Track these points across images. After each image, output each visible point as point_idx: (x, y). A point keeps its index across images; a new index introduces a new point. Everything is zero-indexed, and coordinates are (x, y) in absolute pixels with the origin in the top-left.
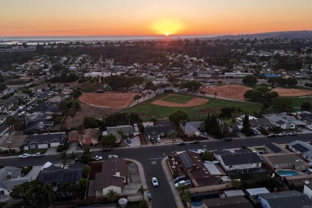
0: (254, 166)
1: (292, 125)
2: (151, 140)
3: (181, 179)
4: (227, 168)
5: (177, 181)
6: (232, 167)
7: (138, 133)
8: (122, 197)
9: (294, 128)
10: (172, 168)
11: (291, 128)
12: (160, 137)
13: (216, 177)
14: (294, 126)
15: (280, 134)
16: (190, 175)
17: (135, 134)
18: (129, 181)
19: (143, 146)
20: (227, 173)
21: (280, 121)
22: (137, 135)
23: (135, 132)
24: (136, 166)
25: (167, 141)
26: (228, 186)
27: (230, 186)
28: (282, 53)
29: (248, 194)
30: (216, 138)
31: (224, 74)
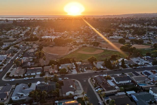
0: (128, 82)
1: (143, 63)
2: (81, 70)
3: (98, 88)
4: (117, 83)
5: (97, 89)
6: (119, 82)
7: (75, 67)
8: (75, 96)
9: (143, 64)
10: (94, 83)
11: (142, 64)
12: (86, 69)
13: (113, 87)
14: (144, 63)
15: (138, 67)
16: (102, 86)
17: (74, 68)
18: (76, 89)
19: (78, 73)
20: (117, 85)
21: (138, 61)
22: (75, 68)
23: (73, 67)
24: (77, 82)
25: (89, 71)
26: (118, 90)
27: (119, 90)
28: (135, 26)
29: (127, 93)
30: (110, 69)
31: (109, 37)
